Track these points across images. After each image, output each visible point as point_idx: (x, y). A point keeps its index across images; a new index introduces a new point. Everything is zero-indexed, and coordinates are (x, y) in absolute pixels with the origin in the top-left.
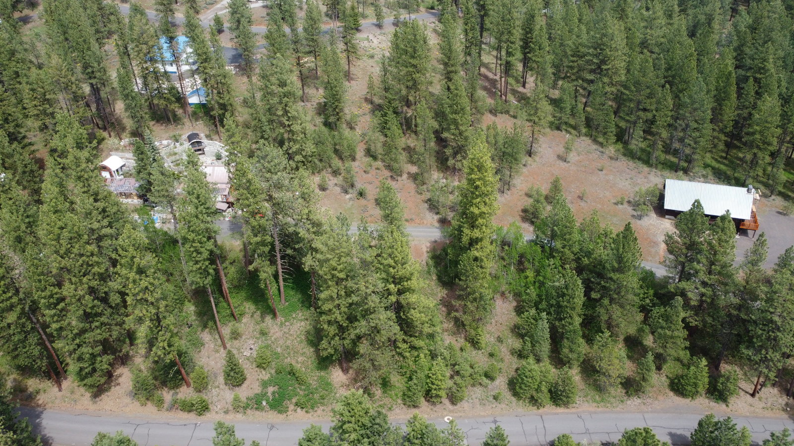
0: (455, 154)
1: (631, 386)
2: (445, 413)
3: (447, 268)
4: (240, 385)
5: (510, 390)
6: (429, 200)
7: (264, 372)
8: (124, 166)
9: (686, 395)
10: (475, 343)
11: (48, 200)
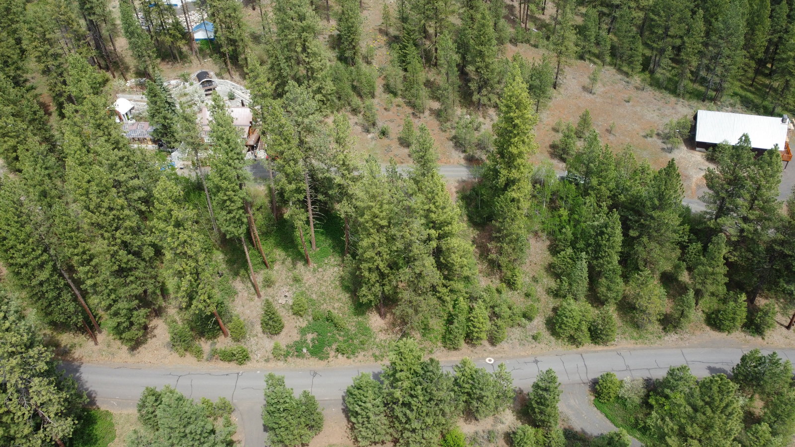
0: (480, 89)
1: (669, 323)
2: (486, 354)
3: (478, 208)
4: (279, 333)
5: (548, 329)
6: (455, 137)
7: (301, 319)
8: (133, 108)
9: (723, 329)
10: (511, 284)
11: (73, 152)
